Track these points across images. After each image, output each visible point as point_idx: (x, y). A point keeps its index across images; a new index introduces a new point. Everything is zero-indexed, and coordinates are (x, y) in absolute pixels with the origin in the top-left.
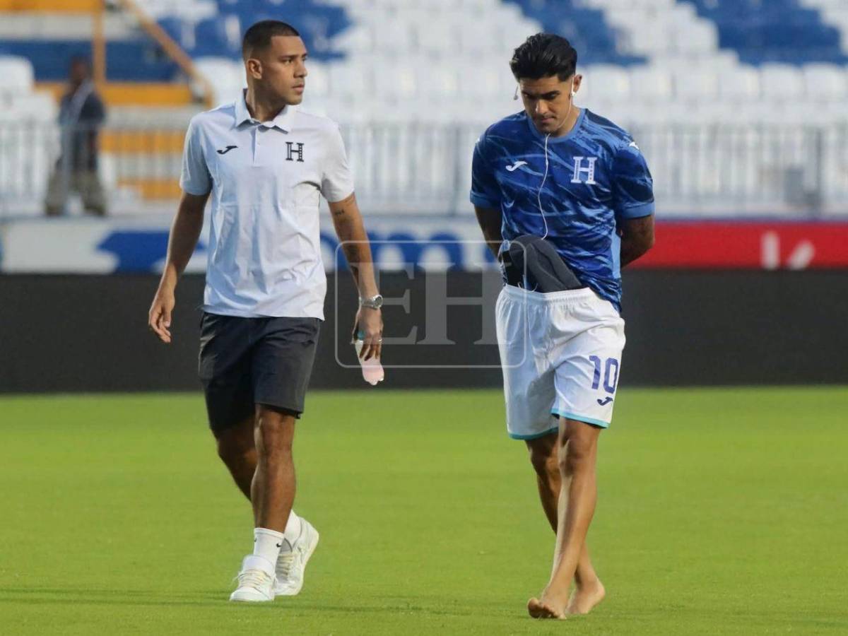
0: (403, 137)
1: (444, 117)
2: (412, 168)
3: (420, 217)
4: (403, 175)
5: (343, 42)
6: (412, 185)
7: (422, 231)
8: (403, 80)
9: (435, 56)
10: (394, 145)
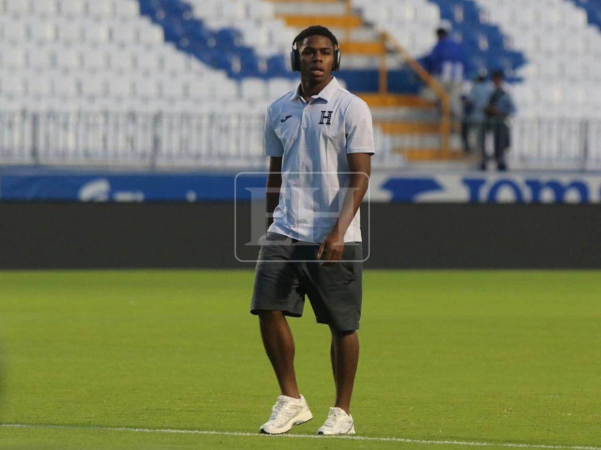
0: (555, 127)
1: (579, 114)
2: (560, 144)
3: (565, 172)
4: (554, 148)
5: (522, 72)
6: (560, 152)
7: (565, 180)
8: (555, 94)
9: (573, 80)
10: (550, 131)
